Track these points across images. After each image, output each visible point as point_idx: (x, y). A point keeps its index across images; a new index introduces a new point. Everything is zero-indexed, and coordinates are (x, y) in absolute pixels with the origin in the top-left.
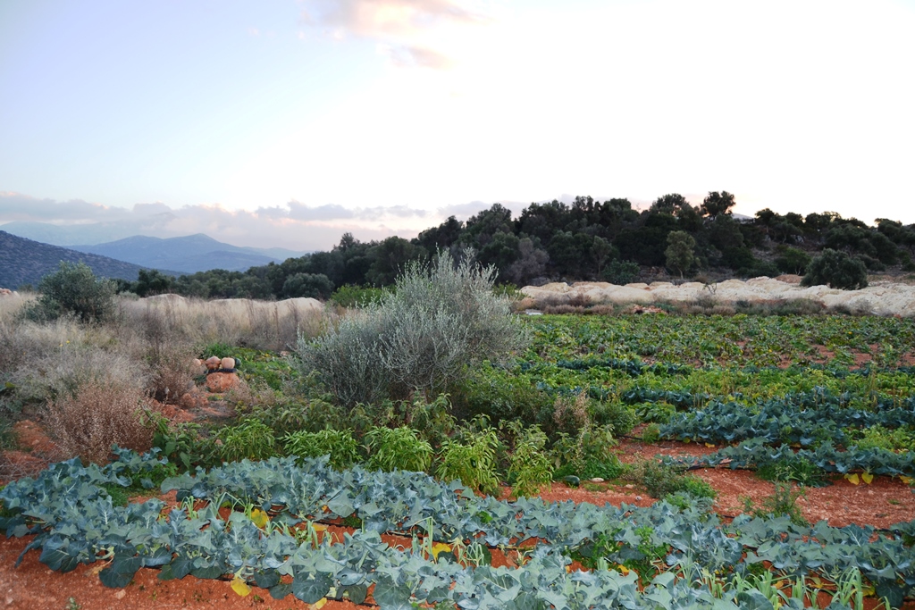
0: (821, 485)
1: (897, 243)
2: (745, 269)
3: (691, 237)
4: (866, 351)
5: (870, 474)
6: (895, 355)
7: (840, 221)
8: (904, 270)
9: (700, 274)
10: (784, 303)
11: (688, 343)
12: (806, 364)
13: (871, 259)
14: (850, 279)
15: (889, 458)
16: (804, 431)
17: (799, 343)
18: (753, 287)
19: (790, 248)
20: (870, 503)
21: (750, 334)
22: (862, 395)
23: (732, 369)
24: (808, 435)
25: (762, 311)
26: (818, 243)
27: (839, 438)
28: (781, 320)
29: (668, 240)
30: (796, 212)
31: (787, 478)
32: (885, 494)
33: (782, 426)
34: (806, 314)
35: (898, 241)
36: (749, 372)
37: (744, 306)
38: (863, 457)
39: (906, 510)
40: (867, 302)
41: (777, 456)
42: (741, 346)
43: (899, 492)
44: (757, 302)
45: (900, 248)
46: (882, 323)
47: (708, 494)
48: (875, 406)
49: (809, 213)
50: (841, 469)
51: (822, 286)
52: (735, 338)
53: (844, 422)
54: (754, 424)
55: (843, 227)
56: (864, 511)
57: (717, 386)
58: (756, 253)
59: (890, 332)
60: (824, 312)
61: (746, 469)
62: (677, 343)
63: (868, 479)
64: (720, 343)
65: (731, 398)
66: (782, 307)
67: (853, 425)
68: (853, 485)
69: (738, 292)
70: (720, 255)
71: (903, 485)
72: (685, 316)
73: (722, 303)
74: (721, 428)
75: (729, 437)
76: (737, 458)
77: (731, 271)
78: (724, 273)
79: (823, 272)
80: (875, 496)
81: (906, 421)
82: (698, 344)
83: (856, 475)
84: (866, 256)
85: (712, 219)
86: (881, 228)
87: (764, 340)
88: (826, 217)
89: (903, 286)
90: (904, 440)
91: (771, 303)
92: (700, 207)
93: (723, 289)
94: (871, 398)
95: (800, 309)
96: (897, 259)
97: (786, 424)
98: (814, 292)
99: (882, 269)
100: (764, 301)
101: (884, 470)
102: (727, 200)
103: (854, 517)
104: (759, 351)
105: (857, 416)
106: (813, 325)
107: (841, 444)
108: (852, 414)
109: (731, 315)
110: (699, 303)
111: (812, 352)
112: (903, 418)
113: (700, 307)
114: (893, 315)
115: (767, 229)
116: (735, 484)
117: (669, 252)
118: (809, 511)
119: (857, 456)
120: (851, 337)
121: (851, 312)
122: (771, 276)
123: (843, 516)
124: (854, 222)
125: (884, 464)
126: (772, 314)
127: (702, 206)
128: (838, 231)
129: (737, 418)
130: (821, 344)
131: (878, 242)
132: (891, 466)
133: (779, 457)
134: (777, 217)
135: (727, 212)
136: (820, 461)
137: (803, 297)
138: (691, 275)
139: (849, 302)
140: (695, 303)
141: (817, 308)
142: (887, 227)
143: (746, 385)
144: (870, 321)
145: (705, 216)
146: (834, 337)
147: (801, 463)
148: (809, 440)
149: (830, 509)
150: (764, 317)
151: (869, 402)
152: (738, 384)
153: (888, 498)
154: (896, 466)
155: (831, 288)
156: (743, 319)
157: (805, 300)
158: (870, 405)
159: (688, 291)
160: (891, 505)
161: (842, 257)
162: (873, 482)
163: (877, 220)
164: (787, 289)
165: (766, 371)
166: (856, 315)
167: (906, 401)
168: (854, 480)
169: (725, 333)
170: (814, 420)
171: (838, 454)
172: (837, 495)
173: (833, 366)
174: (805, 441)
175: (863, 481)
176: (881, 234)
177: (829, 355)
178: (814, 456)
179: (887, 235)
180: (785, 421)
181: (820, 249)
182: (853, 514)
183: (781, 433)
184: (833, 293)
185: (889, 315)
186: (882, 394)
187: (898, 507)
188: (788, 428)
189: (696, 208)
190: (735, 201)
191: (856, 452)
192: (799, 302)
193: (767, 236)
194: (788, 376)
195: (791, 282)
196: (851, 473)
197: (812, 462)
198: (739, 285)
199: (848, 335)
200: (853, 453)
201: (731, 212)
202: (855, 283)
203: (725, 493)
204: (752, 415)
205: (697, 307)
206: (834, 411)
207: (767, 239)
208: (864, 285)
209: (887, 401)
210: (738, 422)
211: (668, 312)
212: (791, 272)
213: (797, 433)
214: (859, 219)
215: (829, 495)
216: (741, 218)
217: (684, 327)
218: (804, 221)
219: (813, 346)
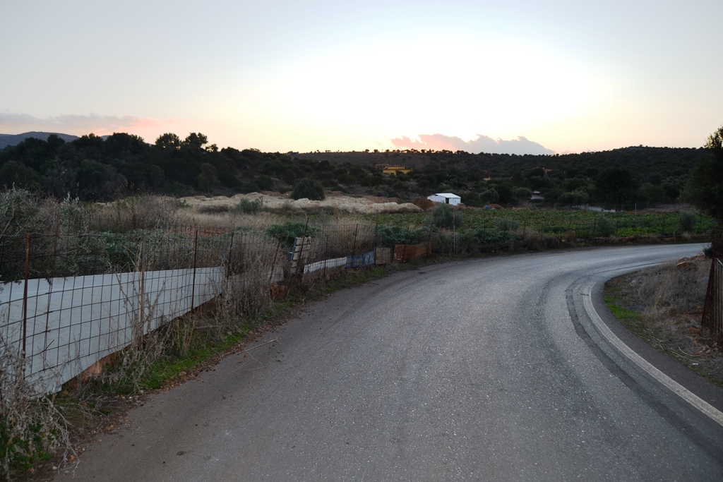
3: (214, 167)
29: (201, 168)
79: (305, 191)
102: (202, 139)
117: (202, 177)
161: (312, 182)
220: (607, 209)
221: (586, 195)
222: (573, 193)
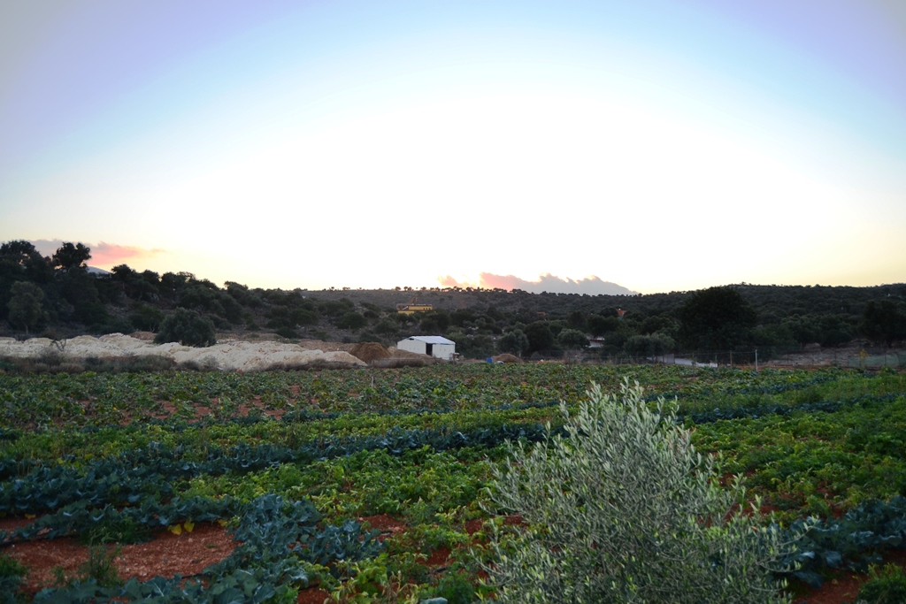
0: (144, 541)
1: (243, 305)
2: (98, 326)
3: (39, 289)
4: (207, 404)
5: (192, 522)
6: (232, 407)
7: (194, 282)
8: (248, 329)
9: (49, 329)
10: (133, 360)
11: (23, 404)
12: (147, 420)
13: (220, 318)
14: (200, 337)
15: (208, 505)
16: (133, 488)
17: (144, 399)
18: (106, 344)
19: (146, 305)
20: (188, 551)
21: (95, 392)
22: (195, 448)
23: (69, 430)
24: (137, 492)
25: (112, 368)
26: (173, 302)
27: (167, 491)
28: (130, 377)
29: (12, 290)
30: (153, 270)
31: (103, 540)
32: (203, 540)
33: (110, 486)
34: (156, 371)
35: (243, 304)
36: (86, 432)
37: (94, 364)
38: (184, 507)
39: (220, 551)
40: (214, 359)
41: (100, 517)
42: (83, 405)
43: (216, 535)
44: (108, 358)
45: (245, 310)
46: (225, 378)
47: (16, 572)
48: (206, 456)
49: (165, 272)
50: (164, 521)
51: (174, 343)
52: (80, 397)
53: (174, 475)
54: (81, 487)
55: (196, 288)
56: (182, 560)
57: (49, 450)
58: (111, 309)
59: (231, 386)
60: (174, 368)
61: (67, 537)
62: (9, 405)
63: (189, 527)
64: (61, 403)
65: (60, 461)
66: (133, 364)
67: (183, 477)
68: (176, 536)
69: (89, 348)
70: (73, 309)
71: (221, 528)
72: (27, 374)
73: (70, 360)
74: (44, 496)
75: (52, 504)
76: (56, 526)
77: (83, 327)
78: (76, 328)
79: (176, 330)
80: (194, 543)
81: (230, 468)
82: (35, 404)
83: (179, 525)
84: (216, 316)
85: (65, 271)
86: (230, 290)
87: (111, 397)
88: (182, 277)
89: (246, 344)
90: (226, 486)
91: (121, 360)
92: (52, 258)
93: (74, 345)
94: (202, 449)
95: (151, 365)
96: (243, 319)
97: (115, 483)
98: (166, 349)
99: (229, 328)
100: (115, 357)
101: (203, 517)
102: (81, 252)
103: (171, 568)
104: (102, 409)
105: (187, 468)
106: (162, 381)
107: (166, 497)
108: (182, 466)
109: (79, 372)
110: (44, 359)
111: (157, 408)
112: (228, 465)
113: (45, 365)
114: (236, 370)
115: (124, 286)
116: (52, 555)
117: (13, 305)
118: (128, 569)
119: (179, 507)
120: (196, 391)
121: (199, 368)
122: (125, 333)
123: (161, 569)
124: (207, 284)
125: (204, 511)
126: (123, 371)
127: (54, 256)
128: (191, 291)
129: (62, 482)
130: (167, 399)
131: (226, 303)
132: (210, 512)
133: (103, 518)
134: (133, 274)
135: (82, 265)
136: (144, 517)
137: (155, 354)
138: (38, 331)
139: (198, 359)
140: (39, 361)
141: (168, 365)
142: (235, 289)
143: (81, 445)
144: (215, 376)
145: (58, 267)
146: (178, 393)
147: (124, 522)
148: (138, 496)
149: (150, 564)
150: (114, 374)
151: (200, 452)
152: (73, 445)
153: (206, 543)
154: (214, 511)
155: (183, 345)
156: (92, 376)
157: (156, 356)
158: (201, 456)
159: (33, 347)
160: (207, 550)
161: (193, 316)
162: (194, 530)
163: (227, 283)
164: (141, 346)
165: (105, 430)
166: (204, 371)
167: (233, 448)
168: (177, 531)
169: (70, 392)
170: (143, 476)
171: (163, 508)
172: (158, 548)
173: (174, 421)
174: (133, 498)
175: (185, 530)
176: (229, 296)
177: (172, 411)
178: (140, 512)
179: (235, 297)
180: (114, 480)
181: (174, 307)
182: (171, 565)
183: (109, 493)
184: (184, 350)
185: (233, 370)
186: (213, 444)
187: (213, 550)
188: (116, 487)
189: (48, 258)
190: (90, 254)
191: (179, 503)
192: (150, 359)
193: (123, 293)
194: (127, 434)
195: (145, 339)
196: (174, 524)
197: (135, 519)
198: (91, 341)
199: (193, 390)
200: (175, 505)
201: (85, 266)
202: (205, 340)
203: (37, 568)
204: (80, 477)
205: (41, 365)
206: (166, 465)
207: (123, 295)
208: (212, 343)
209: (217, 450)
210: (63, 486)
211: (6, 370)
212: (145, 328)
213: (126, 491)
214: (212, 281)
215: (151, 550)
216: (97, 272)
217: (23, 387)
218: (160, 280)
219: (158, 402)
220: (702, 362)
221: (669, 340)
222: (648, 336)
